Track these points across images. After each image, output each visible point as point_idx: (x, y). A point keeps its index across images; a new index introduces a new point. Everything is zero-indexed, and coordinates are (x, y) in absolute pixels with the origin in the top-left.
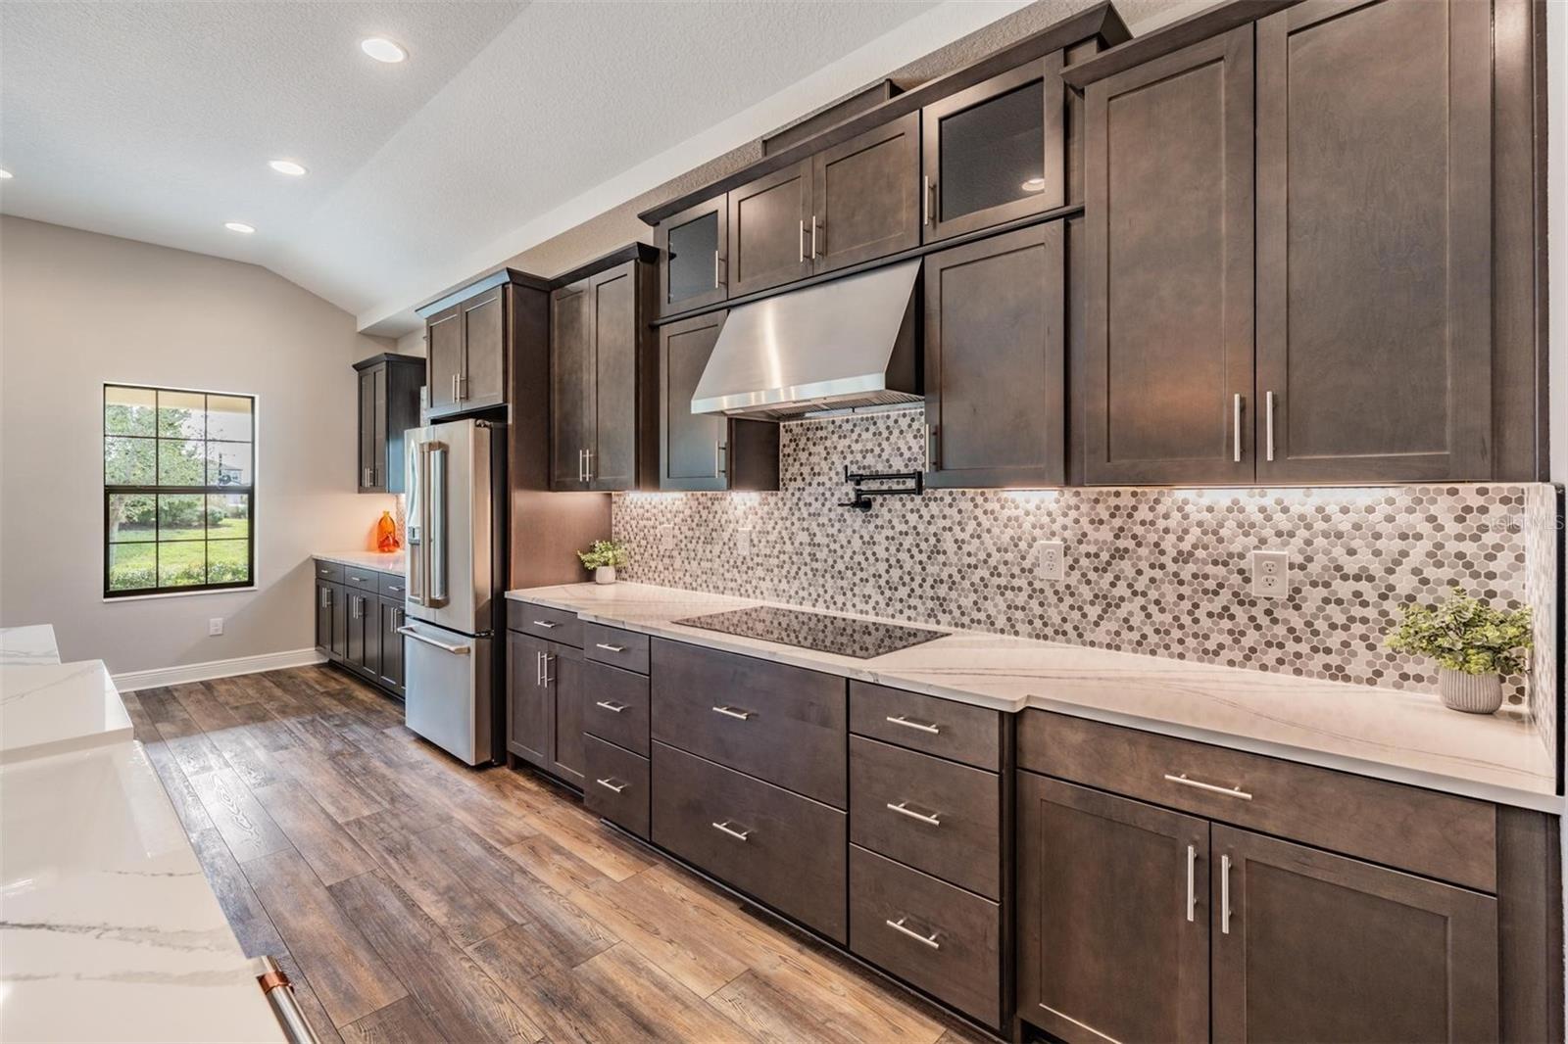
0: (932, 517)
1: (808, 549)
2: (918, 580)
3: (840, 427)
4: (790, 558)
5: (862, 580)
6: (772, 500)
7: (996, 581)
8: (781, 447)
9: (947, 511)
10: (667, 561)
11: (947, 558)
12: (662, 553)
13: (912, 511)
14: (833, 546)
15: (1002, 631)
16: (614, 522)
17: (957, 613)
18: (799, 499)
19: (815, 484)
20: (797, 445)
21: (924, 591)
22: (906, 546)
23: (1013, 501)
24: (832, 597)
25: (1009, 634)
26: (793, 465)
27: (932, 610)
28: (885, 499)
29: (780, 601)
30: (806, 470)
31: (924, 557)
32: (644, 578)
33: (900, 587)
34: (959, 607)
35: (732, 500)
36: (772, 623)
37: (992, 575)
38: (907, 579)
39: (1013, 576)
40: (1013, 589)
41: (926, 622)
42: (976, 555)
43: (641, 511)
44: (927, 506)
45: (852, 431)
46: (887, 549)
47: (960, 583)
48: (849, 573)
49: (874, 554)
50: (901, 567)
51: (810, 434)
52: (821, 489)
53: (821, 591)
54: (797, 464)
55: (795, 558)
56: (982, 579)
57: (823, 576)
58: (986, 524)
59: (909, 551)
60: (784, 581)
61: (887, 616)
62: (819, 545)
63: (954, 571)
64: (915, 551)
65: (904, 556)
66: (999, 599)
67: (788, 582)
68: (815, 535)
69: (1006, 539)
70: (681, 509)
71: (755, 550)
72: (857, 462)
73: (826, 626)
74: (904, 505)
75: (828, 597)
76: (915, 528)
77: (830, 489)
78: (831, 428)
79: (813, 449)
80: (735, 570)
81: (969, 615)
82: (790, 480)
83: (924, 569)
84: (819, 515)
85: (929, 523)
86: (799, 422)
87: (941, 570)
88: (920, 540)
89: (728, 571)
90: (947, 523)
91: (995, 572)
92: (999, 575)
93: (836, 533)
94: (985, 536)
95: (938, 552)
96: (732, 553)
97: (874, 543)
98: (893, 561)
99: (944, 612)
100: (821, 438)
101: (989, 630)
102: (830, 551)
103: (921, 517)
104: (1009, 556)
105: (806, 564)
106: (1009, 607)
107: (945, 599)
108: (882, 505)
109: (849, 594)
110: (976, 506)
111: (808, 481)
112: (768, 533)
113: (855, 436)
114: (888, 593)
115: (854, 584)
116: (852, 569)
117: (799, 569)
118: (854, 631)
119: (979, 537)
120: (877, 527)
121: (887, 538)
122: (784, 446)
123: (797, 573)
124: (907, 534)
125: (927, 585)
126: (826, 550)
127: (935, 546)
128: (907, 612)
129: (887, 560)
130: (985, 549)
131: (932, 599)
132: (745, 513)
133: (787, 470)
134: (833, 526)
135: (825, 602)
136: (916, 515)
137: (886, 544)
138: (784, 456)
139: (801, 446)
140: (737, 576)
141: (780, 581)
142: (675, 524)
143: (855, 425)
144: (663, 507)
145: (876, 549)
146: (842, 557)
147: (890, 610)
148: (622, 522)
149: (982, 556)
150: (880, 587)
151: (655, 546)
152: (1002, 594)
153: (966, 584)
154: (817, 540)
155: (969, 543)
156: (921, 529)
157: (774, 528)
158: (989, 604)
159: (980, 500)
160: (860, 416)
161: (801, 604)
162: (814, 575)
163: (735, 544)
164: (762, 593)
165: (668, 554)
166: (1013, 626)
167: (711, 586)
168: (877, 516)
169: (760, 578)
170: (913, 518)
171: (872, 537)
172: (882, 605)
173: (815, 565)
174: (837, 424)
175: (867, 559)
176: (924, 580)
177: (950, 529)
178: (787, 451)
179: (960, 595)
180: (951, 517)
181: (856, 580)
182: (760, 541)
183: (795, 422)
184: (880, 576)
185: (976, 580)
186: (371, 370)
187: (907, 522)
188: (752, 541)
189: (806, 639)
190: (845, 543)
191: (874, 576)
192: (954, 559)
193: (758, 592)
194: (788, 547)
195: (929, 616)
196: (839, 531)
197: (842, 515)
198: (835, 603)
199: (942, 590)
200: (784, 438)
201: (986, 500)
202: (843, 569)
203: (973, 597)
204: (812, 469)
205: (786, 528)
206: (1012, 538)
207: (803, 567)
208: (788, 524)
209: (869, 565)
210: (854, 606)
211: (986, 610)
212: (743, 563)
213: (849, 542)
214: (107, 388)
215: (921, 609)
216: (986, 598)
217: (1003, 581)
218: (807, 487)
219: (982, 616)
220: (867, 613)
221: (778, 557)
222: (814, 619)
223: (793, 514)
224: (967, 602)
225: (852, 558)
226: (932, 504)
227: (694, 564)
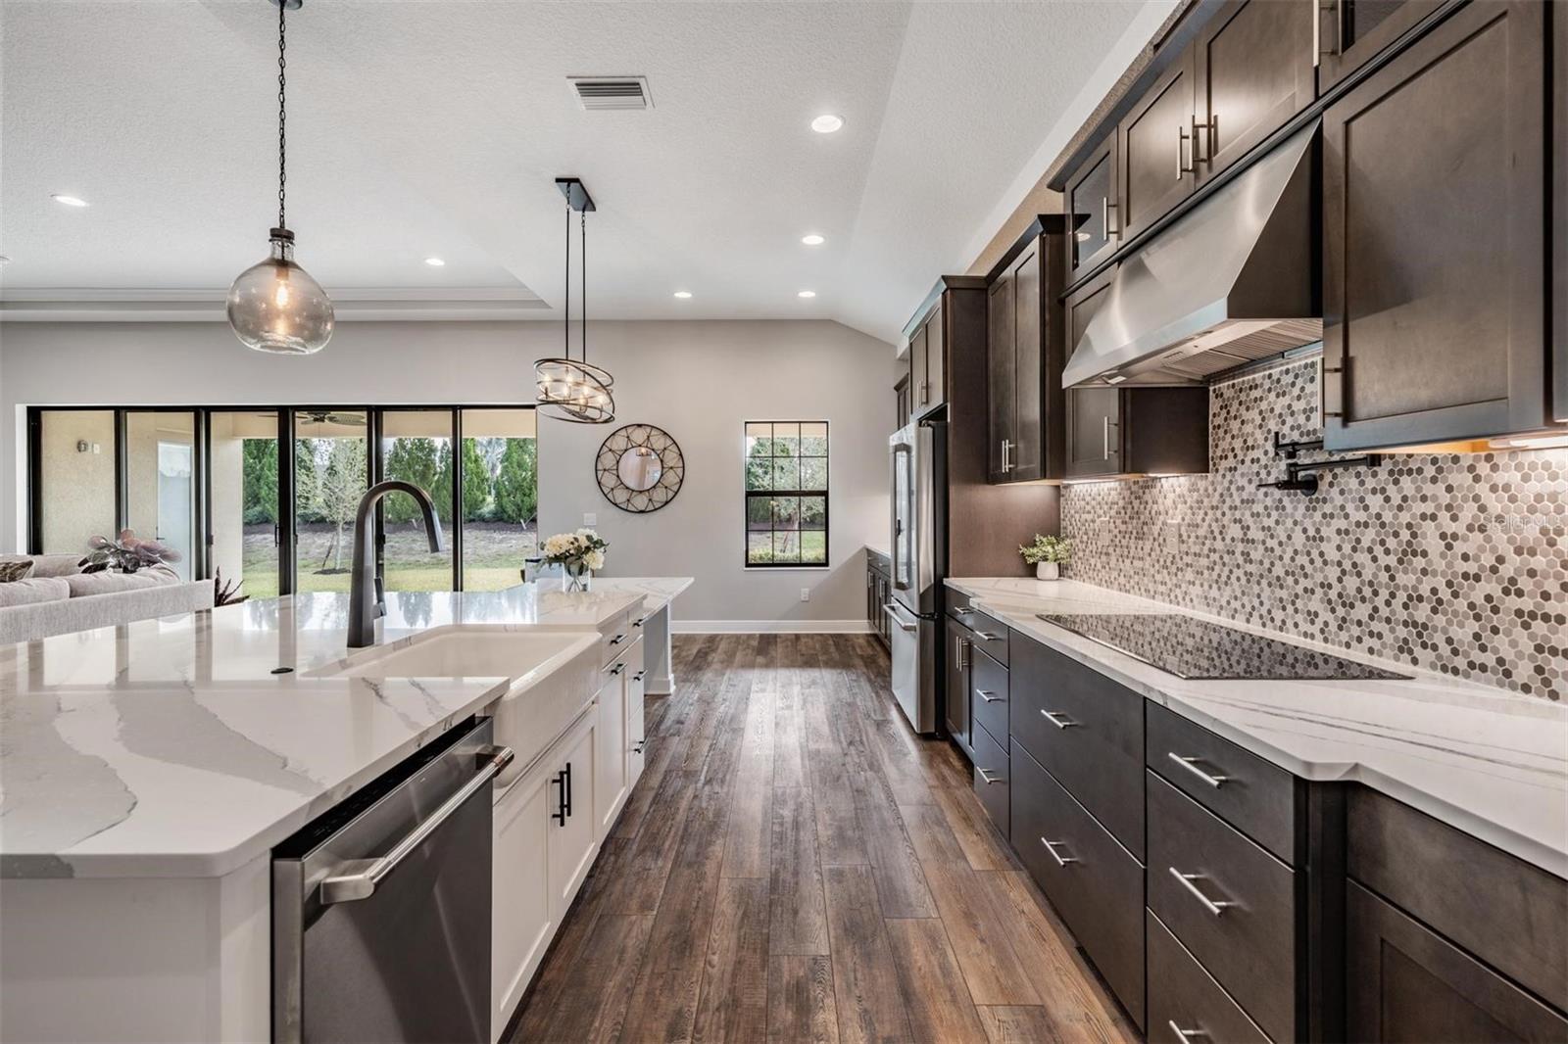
0: (1405, 499)
1: (1240, 547)
2: (1384, 594)
3: (1278, 381)
4: (1221, 558)
5: (1306, 590)
6: (1202, 484)
7: (1512, 602)
8: (1211, 418)
9: (1428, 489)
10: (1104, 558)
11: (1430, 563)
12: (1099, 550)
13: (1374, 491)
14: (1270, 543)
15: (1526, 689)
16: (1062, 516)
17: (1445, 650)
18: (1231, 482)
19: (1248, 460)
20: (1228, 413)
21: (1393, 612)
22: (1366, 543)
23: (1547, 466)
24: (1269, 612)
25: (1540, 695)
26: (1224, 439)
27: (1405, 641)
28: (1335, 476)
29: (1210, 613)
30: (1238, 444)
31: (1392, 560)
32: (1085, 576)
33: (1358, 604)
34: (1449, 641)
35: (1162, 486)
36: (1202, 639)
37: (1506, 592)
38: (1367, 592)
39: (1546, 596)
40: (1546, 618)
41: (1397, 659)
42: (1477, 559)
43: (1083, 503)
44: (1396, 482)
45: (1293, 384)
46: (1339, 548)
47: (1450, 604)
48: (1290, 580)
49: (1322, 554)
50: (1359, 574)
51: (1243, 396)
52: (1255, 467)
53: (1256, 602)
54: (1228, 436)
55: (1226, 558)
56: (1489, 598)
57: (1259, 583)
58: (1495, 506)
59: (1370, 550)
60: (1215, 586)
61: (1340, 645)
62: (1253, 541)
63: (1440, 583)
64: (1378, 550)
65: (1362, 558)
66: (1519, 633)
67: (1219, 589)
68: (1248, 528)
69: (1531, 533)
70: (1116, 500)
71: (1184, 548)
72: (1299, 427)
73: (1261, 649)
74: (1362, 483)
75: (1263, 610)
76: (1378, 516)
77: (1266, 466)
78: (1267, 384)
79: (1246, 415)
80: (1165, 571)
81: (1466, 654)
82: (1221, 458)
83: (1392, 578)
84: (1253, 502)
85: (1400, 508)
86: (1231, 383)
87: (1420, 581)
88: (1387, 534)
89: (1158, 572)
90: (1429, 508)
91: (1511, 588)
92: (1520, 593)
93: (1273, 525)
94: (1494, 529)
95: (1414, 554)
96: (1161, 551)
97: (1322, 539)
98: (1347, 565)
99: (1424, 646)
100: (1256, 400)
101: (1501, 684)
102: (1266, 549)
103: (1387, 500)
104: (1539, 562)
105: (1238, 566)
106: (1539, 649)
107: (1425, 626)
108: (1331, 485)
109: (1290, 609)
110: (1477, 479)
111: (1240, 458)
112: (1197, 526)
113: (1296, 391)
114: (1341, 611)
115: (1297, 596)
116: (1293, 574)
117: (1231, 572)
118: (1296, 659)
119: (1482, 529)
120: (1324, 516)
121: (1339, 532)
122: (1214, 415)
123: (1229, 577)
124: (1366, 524)
125: (1398, 603)
126: (1261, 547)
127: (1409, 544)
128: (1368, 641)
129: (1339, 564)
130: (1494, 549)
131: (1406, 624)
132: (1174, 502)
133: (1217, 446)
134: (1269, 516)
135: (1261, 617)
136: (1380, 497)
137: (1336, 540)
138: (1214, 427)
139: (1232, 414)
140: (1167, 579)
141: (1210, 587)
142: (1111, 517)
143: (1296, 376)
144: (1099, 499)
145: (1324, 546)
146: (1281, 558)
147: (1344, 636)
148: (1069, 516)
149: (1488, 560)
150: (1329, 602)
151: (1094, 542)
152: (1526, 626)
153: (1461, 604)
154: (1250, 535)
155: (1465, 539)
156: (1387, 517)
157: (1203, 520)
158: (1501, 642)
159: (1483, 469)
160: (1303, 362)
161: (1233, 617)
162: (1248, 581)
163: (1164, 540)
164: (1191, 600)
165: (1104, 551)
166: (1547, 682)
167: (1143, 589)
168: (1325, 501)
169: (1189, 582)
170: (1375, 502)
171: (1318, 531)
172: (1333, 627)
173: (1250, 568)
174: (1275, 378)
175: (1312, 562)
176: (1393, 595)
177: (1434, 517)
178: (1218, 421)
179: (1449, 622)
180: (1435, 498)
181: (1299, 589)
182: (1189, 537)
183: (1226, 384)
184: (1330, 586)
185: (1478, 597)
186: (903, 389)
187: (1366, 508)
188: (1180, 536)
189: (1238, 662)
190: (1284, 539)
191: (1322, 585)
192: (1440, 565)
193: (1187, 599)
194: (1219, 545)
195: (1401, 650)
196: (1277, 522)
197: (1280, 501)
198: (1272, 620)
199: (1422, 613)
200: (1214, 405)
201: (1495, 468)
202: (1282, 575)
203: (1474, 626)
204: (1245, 441)
205: (1217, 520)
206: (1544, 531)
207: (1235, 570)
208: (1219, 514)
209: (1315, 570)
210: (1296, 625)
211: (1495, 650)
212: (1172, 563)
213: (1289, 537)
214: (748, 425)
215: (1388, 638)
216: (1495, 630)
217: (1527, 604)
218: (1239, 466)
219: (1489, 659)
220: (1313, 637)
221: (1208, 556)
222: (1248, 641)
223: (1224, 502)
224: (1464, 633)
225: (1293, 559)
226: (1405, 480)
227: (1128, 562)
